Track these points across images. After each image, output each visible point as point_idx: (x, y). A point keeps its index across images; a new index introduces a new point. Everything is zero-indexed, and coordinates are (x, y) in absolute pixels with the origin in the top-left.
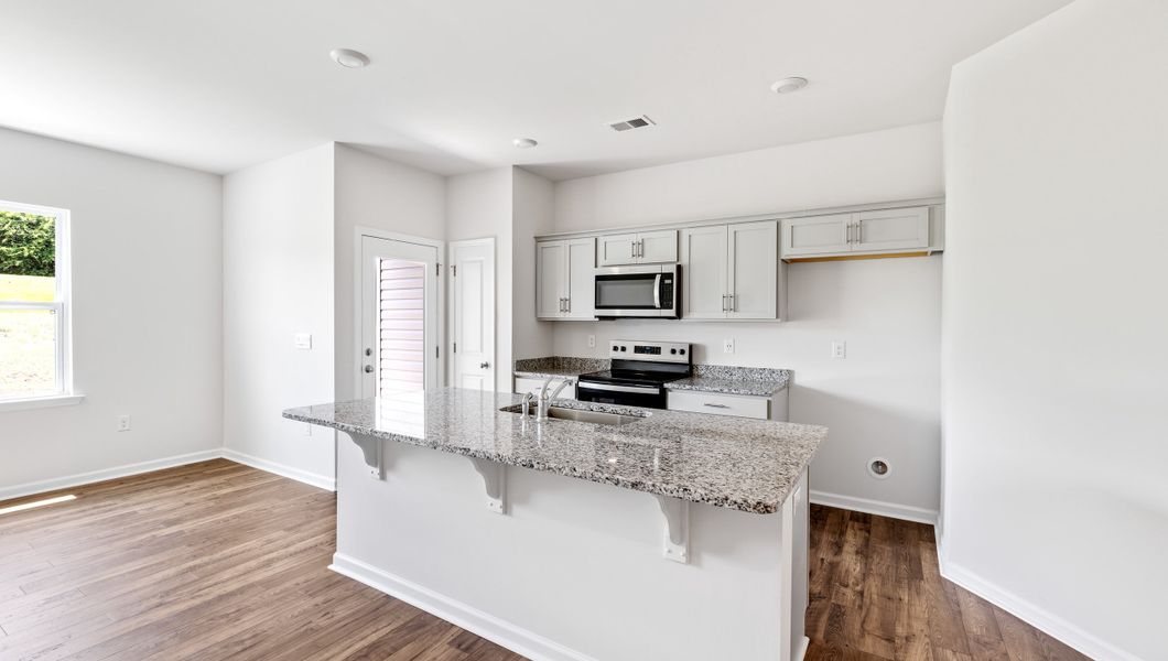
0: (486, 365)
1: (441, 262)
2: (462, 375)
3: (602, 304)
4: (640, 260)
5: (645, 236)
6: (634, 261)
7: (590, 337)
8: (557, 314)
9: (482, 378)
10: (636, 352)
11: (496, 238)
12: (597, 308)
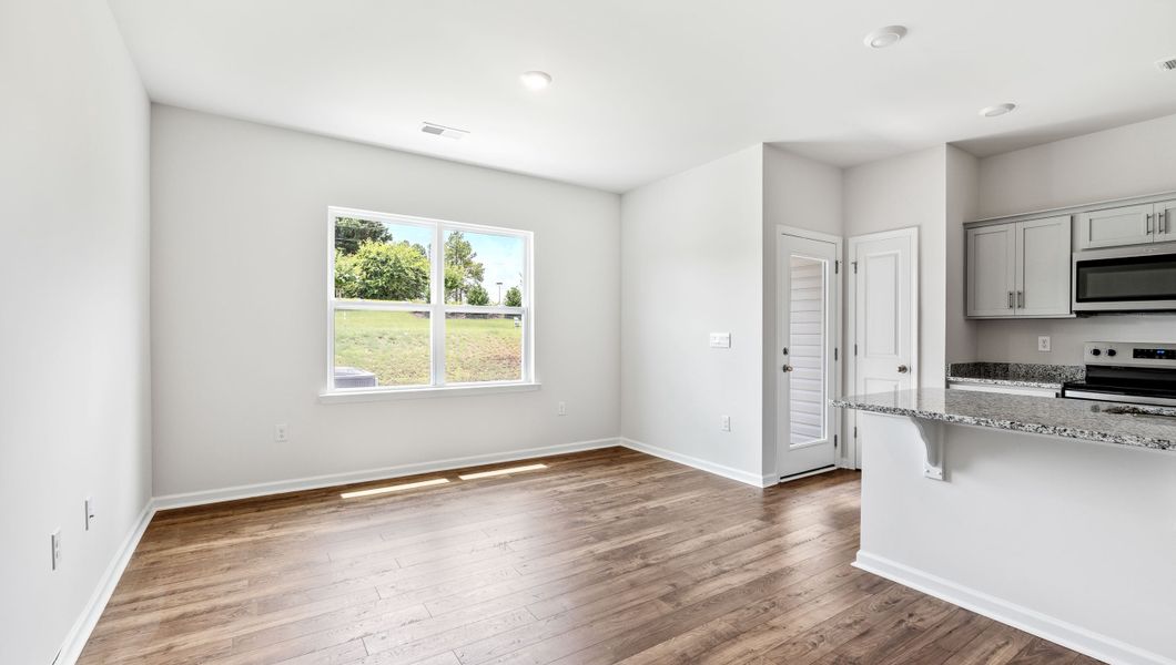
0: (903, 369)
1: (840, 259)
2: (866, 379)
3: (1089, 295)
4: (1159, 237)
5: (1169, 205)
6: (1149, 239)
7: (1041, 339)
8: (1003, 311)
9: (895, 383)
10: (1135, 357)
11: (919, 227)
12: (1078, 300)
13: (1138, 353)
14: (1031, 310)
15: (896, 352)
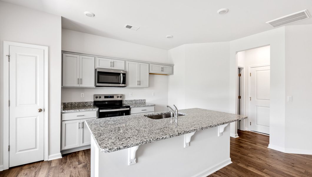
3: (102, 82)
4: (113, 68)
7: (81, 94)
8: (76, 85)
9: (36, 117)
10: (105, 98)
11: (49, 47)
12: (98, 83)
13: (106, 97)
14: (84, 85)
15: (36, 103)
